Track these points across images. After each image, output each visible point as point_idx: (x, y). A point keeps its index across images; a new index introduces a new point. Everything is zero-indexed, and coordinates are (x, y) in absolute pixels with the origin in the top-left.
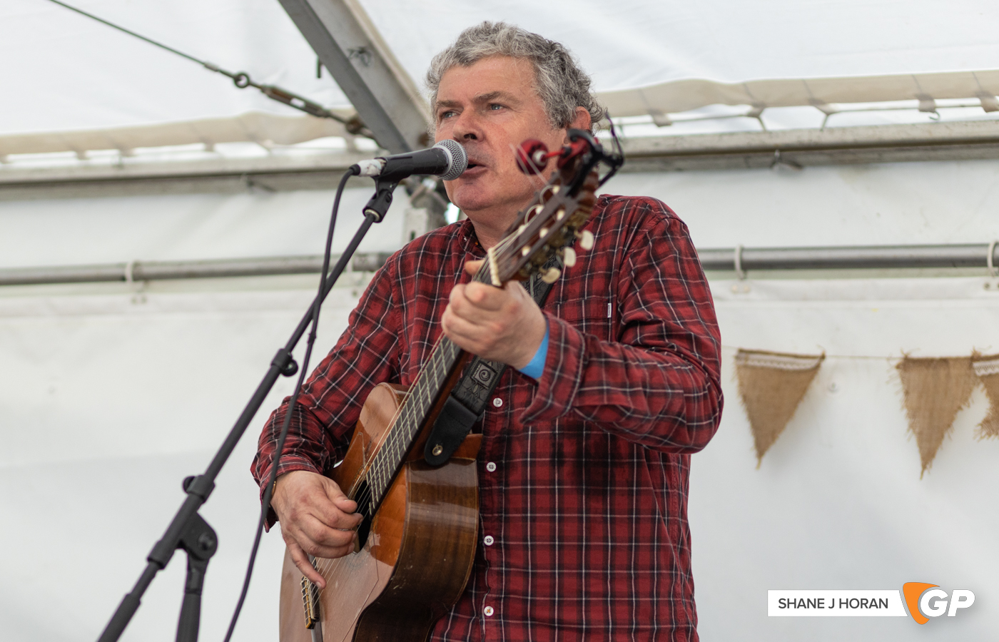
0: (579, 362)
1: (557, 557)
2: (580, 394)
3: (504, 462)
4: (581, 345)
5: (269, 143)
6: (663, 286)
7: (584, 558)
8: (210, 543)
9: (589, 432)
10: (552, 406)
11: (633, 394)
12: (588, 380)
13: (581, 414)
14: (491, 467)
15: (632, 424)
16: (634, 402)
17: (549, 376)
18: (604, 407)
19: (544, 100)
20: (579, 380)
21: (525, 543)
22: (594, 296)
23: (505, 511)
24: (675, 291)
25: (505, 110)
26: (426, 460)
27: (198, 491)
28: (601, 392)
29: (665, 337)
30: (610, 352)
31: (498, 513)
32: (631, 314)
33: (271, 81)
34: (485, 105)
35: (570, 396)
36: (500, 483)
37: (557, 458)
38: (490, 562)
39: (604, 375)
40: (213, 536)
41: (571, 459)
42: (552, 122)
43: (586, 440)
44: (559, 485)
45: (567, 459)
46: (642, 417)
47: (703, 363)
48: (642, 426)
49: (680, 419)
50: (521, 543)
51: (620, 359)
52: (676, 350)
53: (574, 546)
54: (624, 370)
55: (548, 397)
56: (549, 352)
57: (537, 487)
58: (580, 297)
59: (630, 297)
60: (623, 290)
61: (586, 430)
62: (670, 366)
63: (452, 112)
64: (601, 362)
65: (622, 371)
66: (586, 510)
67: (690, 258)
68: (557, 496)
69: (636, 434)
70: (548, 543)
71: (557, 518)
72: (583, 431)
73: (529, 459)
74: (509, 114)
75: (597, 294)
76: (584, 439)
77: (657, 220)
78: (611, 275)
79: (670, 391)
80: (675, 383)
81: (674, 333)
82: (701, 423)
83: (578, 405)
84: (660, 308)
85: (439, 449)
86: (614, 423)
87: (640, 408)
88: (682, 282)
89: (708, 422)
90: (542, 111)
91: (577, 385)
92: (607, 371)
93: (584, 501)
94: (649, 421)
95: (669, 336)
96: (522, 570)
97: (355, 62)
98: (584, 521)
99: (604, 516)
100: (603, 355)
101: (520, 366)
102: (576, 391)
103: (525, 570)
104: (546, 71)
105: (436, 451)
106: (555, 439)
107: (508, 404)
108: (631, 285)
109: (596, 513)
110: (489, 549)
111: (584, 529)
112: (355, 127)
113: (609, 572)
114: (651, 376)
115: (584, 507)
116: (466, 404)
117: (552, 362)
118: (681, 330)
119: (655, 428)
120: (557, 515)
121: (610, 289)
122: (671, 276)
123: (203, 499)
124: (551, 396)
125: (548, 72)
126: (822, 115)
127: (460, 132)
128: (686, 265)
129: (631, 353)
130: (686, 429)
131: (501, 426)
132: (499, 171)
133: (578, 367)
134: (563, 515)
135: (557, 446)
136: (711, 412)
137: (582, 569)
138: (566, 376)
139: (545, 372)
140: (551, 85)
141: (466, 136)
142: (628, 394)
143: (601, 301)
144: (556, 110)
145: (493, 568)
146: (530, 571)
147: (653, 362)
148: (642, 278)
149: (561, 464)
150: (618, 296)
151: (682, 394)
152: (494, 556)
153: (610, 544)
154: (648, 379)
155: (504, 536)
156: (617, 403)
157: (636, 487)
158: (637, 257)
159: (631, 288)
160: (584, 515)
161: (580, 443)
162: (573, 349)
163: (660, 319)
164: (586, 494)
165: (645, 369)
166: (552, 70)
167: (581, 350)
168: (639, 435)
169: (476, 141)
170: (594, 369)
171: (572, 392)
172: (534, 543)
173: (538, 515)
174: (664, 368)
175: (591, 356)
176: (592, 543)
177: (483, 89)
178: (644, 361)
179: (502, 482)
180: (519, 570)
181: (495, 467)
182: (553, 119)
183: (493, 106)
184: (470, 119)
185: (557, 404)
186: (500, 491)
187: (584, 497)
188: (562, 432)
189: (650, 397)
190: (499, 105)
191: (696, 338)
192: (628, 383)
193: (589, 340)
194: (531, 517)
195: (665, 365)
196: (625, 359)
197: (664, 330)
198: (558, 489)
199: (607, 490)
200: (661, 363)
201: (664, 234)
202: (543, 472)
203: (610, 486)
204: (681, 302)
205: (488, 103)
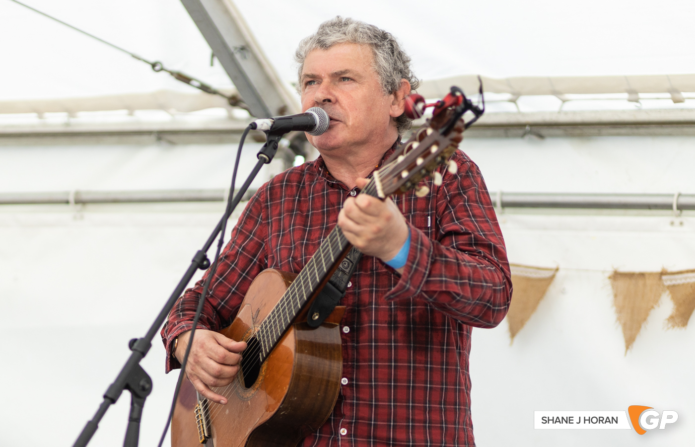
0: (428, 259)
1: (392, 394)
2: (427, 282)
3: (355, 326)
4: (430, 248)
5: (173, 111)
6: (469, 208)
7: (411, 395)
8: (147, 386)
9: (415, 307)
10: (409, 289)
11: (462, 285)
12: (433, 272)
13: (426, 296)
14: (346, 330)
15: (460, 306)
16: (463, 290)
17: (408, 268)
18: (442, 292)
19: (380, 75)
20: (427, 272)
21: (370, 384)
22: (418, 212)
23: (356, 360)
24: (477, 212)
25: (352, 81)
26: (308, 323)
27: (140, 349)
28: (441, 281)
29: (473, 245)
30: (448, 254)
31: (351, 362)
32: (449, 226)
33: (176, 68)
34: (338, 79)
35: (421, 283)
36: (353, 341)
37: (393, 324)
38: (345, 396)
39: (443, 270)
40: (149, 381)
41: (403, 325)
42: (385, 91)
43: (413, 312)
44: (394, 343)
45: (400, 325)
46: (466, 301)
47: (500, 265)
48: (465, 307)
49: (489, 304)
50: (368, 384)
51: (454, 259)
52: (482, 255)
53: (404, 386)
54: (457, 267)
55: (407, 282)
56: (410, 251)
57: (379, 344)
58: (408, 213)
59: (446, 214)
60: (441, 209)
61: (413, 306)
62: (484, 267)
63: (314, 82)
64: (442, 261)
65: (455, 267)
66: (413, 361)
67: (484, 190)
68: (393, 350)
69: (459, 313)
70: (386, 384)
71: (393, 366)
72: (410, 306)
73: (373, 325)
74: (354, 85)
75: (420, 211)
76: (411, 312)
77: (461, 162)
78: (430, 198)
79: (485, 284)
80: (488, 278)
81: (479, 242)
82: (500, 308)
83: (425, 290)
84: (468, 223)
85: (317, 315)
86: (446, 304)
87: (466, 295)
88: (480, 207)
89: (504, 307)
90: (378, 83)
91: (426, 275)
92: (446, 267)
93: (412, 355)
94: (470, 304)
95: (476, 245)
96: (368, 402)
97: (238, 56)
98: (412, 368)
99: (426, 366)
100: (444, 256)
101: (387, 260)
102: (425, 279)
103: (370, 403)
104: (381, 55)
105: (314, 317)
106: (392, 311)
107: (356, 285)
108: (447, 206)
109: (420, 363)
110: (345, 387)
111: (412, 374)
112: (234, 102)
113: (427, 405)
114: (474, 272)
115: (412, 359)
116: (334, 285)
117: (412, 258)
118: (484, 240)
119: (472, 310)
120: (393, 364)
121: (430, 207)
122: (473, 202)
123: (143, 354)
124: (409, 282)
125: (383, 55)
126: (559, 102)
127: (320, 98)
128: (481, 195)
129: (460, 255)
130: (492, 311)
131: (352, 301)
132: (348, 124)
133: (427, 263)
134: (397, 364)
135: (393, 316)
136: (506, 300)
137: (410, 403)
138: (420, 269)
139: (407, 266)
140: (385, 65)
141: (324, 101)
142: (459, 284)
143: (424, 215)
144: (388, 82)
145: (347, 401)
146: (374, 403)
147: (474, 263)
148: (454, 201)
149: (396, 328)
150: (436, 213)
151: (492, 287)
152: (348, 392)
153: (428, 386)
154: (472, 275)
155: (356, 378)
156: (451, 290)
157: (446, 346)
158: (450, 187)
159: (447, 208)
160: (412, 365)
161: (408, 315)
162: (425, 250)
163: (470, 232)
164: (413, 350)
165: (470, 268)
166: (386, 54)
167: (430, 251)
168: (461, 313)
169: (331, 103)
170: (438, 265)
171: (422, 280)
172: (376, 383)
173: (379, 364)
174: (481, 267)
175: (436, 257)
176: (417, 385)
177: (338, 67)
178: (469, 262)
179: (354, 340)
180: (366, 402)
181: (349, 330)
182: (385, 89)
183: (344, 79)
184: (327, 88)
185: (412, 288)
186: (353, 346)
187: (412, 352)
188: (396, 306)
189: (473, 287)
190: (348, 78)
191: (495, 247)
192: (459, 276)
193: (435, 244)
194: (374, 365)
195: (481, 266)
196: (457, 259)
197: (473, 240)
198: (394, 345)
199: (428, 347)
200: (479, 265)
201: (467, 172)
202: (384, 334)
203: (430, 345)
204: (481, 219)
205: (341, 77)
